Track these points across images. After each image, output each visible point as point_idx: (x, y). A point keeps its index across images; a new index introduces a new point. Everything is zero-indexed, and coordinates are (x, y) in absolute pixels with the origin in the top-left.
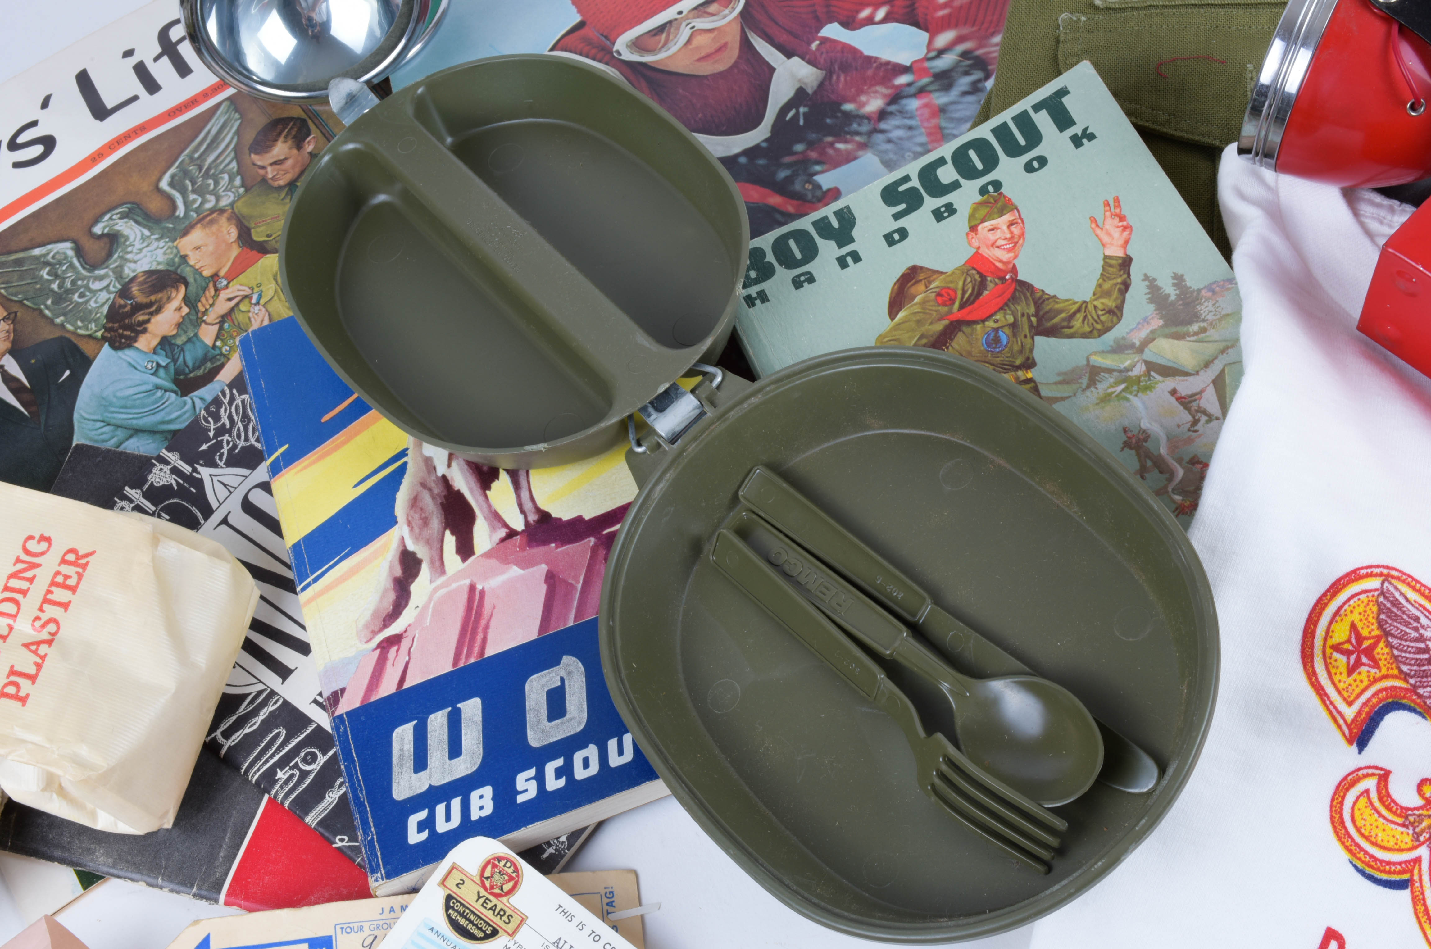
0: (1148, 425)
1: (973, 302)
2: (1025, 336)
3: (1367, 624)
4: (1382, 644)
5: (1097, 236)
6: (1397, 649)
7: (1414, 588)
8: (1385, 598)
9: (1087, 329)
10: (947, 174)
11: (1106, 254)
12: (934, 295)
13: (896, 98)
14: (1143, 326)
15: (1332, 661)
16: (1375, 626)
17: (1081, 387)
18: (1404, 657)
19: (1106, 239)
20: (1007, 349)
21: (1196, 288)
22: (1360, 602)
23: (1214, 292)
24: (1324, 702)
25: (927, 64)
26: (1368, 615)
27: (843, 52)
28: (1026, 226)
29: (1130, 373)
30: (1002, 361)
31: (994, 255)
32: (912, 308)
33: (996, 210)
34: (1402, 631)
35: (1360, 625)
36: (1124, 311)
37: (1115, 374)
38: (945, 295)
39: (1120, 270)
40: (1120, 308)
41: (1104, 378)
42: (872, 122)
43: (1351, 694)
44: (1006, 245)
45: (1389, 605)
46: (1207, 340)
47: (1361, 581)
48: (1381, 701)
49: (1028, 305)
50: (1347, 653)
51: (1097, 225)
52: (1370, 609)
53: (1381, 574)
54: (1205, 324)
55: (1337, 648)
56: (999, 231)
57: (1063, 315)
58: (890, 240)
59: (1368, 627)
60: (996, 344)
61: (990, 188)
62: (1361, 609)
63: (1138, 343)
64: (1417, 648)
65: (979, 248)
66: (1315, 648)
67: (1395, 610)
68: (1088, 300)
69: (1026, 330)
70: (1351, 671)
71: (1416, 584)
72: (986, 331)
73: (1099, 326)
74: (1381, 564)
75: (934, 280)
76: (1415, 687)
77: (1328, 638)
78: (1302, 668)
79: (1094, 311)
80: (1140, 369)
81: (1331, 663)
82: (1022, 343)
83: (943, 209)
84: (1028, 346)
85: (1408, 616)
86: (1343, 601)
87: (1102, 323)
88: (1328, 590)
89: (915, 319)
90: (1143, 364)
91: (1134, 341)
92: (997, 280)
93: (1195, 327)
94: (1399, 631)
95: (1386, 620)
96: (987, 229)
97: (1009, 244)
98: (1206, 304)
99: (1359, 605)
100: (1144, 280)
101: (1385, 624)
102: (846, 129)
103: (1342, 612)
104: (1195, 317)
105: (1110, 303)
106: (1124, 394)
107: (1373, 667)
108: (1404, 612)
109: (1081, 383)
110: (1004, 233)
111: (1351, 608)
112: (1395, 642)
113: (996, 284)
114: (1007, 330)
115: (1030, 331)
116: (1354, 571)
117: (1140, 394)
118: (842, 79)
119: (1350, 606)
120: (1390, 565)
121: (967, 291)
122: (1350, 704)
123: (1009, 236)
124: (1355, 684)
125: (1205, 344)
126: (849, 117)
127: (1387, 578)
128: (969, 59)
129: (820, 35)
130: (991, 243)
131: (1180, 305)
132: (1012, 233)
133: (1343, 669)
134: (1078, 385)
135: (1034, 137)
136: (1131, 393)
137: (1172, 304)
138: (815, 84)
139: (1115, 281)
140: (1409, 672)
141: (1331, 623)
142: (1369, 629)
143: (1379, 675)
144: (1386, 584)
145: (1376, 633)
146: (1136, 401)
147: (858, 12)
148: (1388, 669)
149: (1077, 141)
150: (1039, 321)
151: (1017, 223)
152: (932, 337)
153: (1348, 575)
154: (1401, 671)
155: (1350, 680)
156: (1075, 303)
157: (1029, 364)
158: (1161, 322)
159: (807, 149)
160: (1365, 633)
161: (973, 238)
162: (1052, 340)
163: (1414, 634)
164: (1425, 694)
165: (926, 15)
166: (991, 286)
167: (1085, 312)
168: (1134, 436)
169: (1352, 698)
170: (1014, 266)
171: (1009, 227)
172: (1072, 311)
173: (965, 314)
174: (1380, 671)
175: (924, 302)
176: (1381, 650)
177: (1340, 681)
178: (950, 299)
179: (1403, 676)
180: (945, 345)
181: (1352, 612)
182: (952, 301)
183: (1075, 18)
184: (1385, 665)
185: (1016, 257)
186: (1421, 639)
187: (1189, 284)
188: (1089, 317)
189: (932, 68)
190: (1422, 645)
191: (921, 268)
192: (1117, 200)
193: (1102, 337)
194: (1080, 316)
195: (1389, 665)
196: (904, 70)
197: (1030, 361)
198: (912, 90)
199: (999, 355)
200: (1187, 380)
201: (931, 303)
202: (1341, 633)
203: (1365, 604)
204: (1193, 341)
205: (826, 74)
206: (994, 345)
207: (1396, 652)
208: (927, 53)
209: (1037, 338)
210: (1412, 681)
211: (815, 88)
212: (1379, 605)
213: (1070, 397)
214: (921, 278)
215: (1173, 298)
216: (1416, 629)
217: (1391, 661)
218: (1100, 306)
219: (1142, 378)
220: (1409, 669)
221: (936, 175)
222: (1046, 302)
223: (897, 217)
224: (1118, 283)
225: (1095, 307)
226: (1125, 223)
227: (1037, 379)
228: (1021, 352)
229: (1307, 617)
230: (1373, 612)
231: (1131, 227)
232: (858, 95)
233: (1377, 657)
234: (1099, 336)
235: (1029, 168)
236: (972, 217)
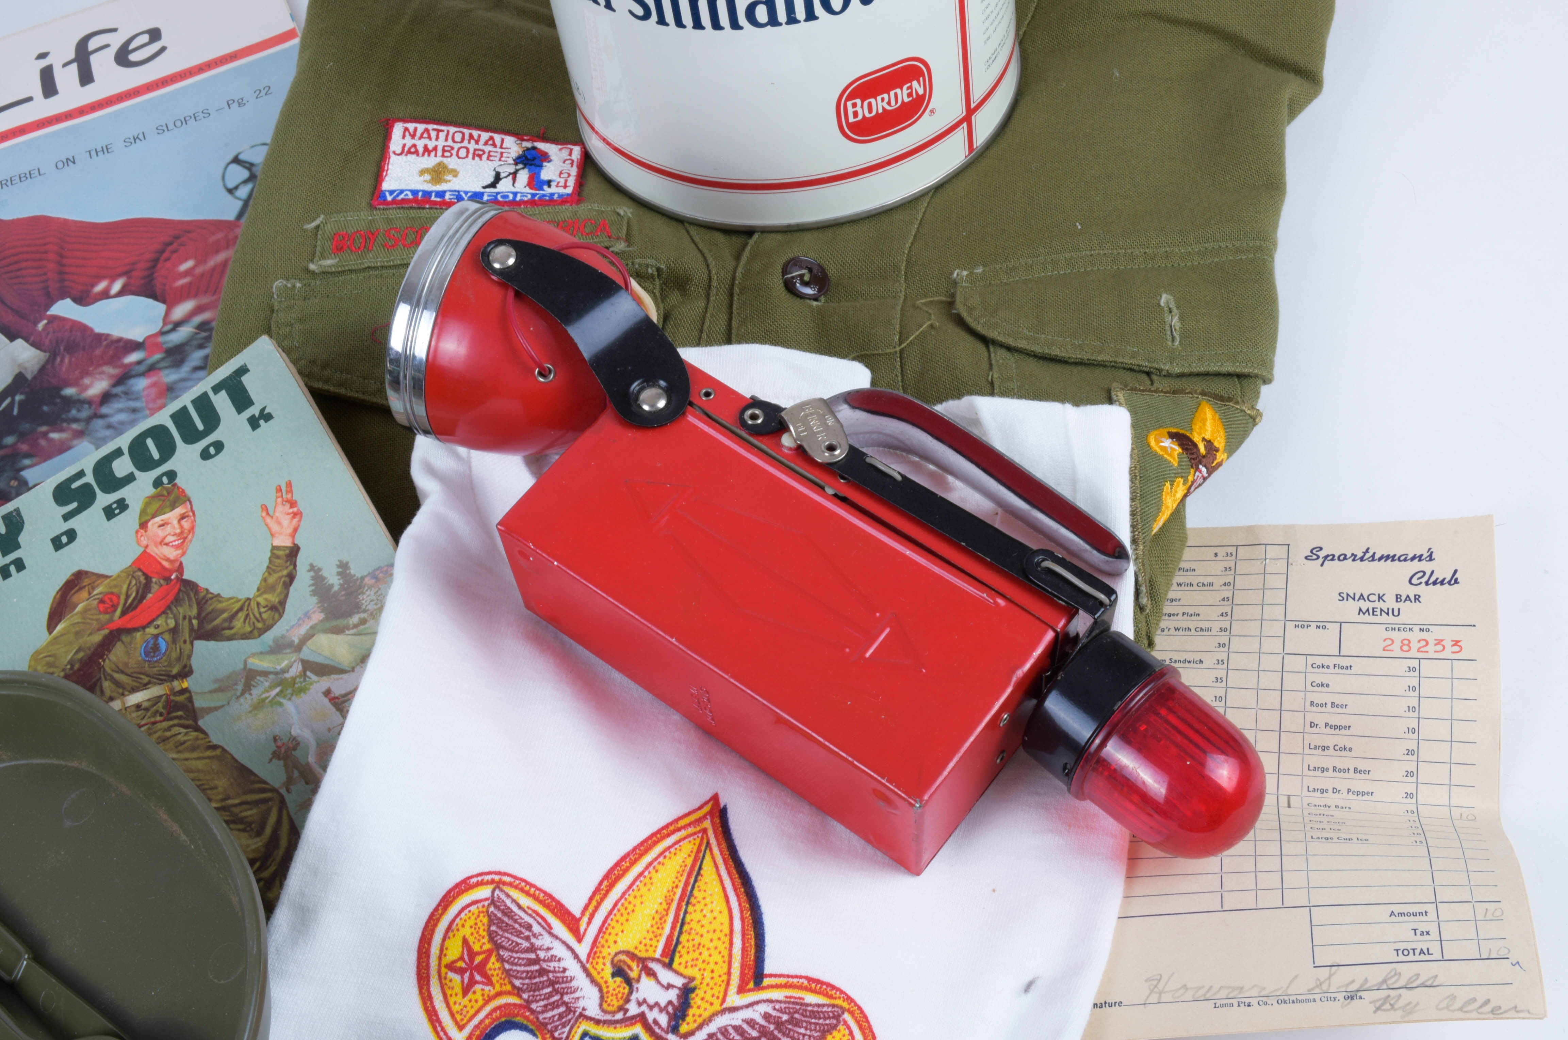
0: (299, 731)
1: (135, 608)
2: (185, 642)
3: (478, 937)
4: (493, 959)
5: (267, 525)
6: (508, 962)
7: (528, 894)
8: (496, 907)
9: (248, 629)
10: (122, 467)
11: (274, 544)
12: (97, 601)
13: (122, 379)
14: (304, 621)
15: (447, 982)
16: (486, 940)
17: (235, 695)
18: (515, 970)
19: (275, 528)
20: (164, 658)
21: (359, 576)
22: (471, 914)
23: (377, 579)
24: (435, 1029)
25: (162, 339)
26: (479, 928)
27: (71, 331)
28: (197, 519)
29: (286, 675)
30: (159, 671)
31: (161, 553)
32: (72, 619)
33: (168, 503)
34: (513, 941)
35: (471, 940)
36: (286, 606)
37: (271, 676)
38: (108, 601)
39: (287, 562)
40: (283, 603)
41: (259, 683)
42: (93, 407)
43: (465, 1016)
44: (175, 541)
45: (499, 915)
46: (365, 632)
47: (471, 891)
48: (494, 1020)
49: (190, 606)
50: (461, 971)
51: (268, 514)
52: (481, 921)
53: (492, 882)
54: (363, 615)
55: (451, 967)
56: (169, 526)
57: (225, 615)
58: (57, 544)
59: (479, 941)
60: (154, 652)
61: (165, 480)
62: (472, 922)
63: (296, 641)
64: (528, 959)
65: (147, 546)
66: (431, 968)
67: (506, 919)
68: (251, 596)
69: (186, 635)
70: (466, 991)
71: (530, 888)
72: (146, 639)
73: (259, 625)
74: (493, 870)
75: (98, 586)
76: (528, 1001)
77: (443, 956)
78: (418, 992)
79: (256, 609)
80: (296, 669)
81: (446, 984)
82: (180, 649)
83: (114, 506)
84: (186, 653)
85: (520, 925)
86: (454, 915)
87: (264, 621)
88: (439, 905)
89: (73, 630)
90: (300, 664)
91: (293, 638)
92: (162, 581)
93: (355, 619)
94: (510, 942)
95: (496, 932)
96: (157, 525)
97: (178, 540)
98: (368, 593)
99: (470, 918)
100: (309, 571)
101: (496, 936)
102: (64, 416)
103: (454, 926)
104: (357, 608)
105: (273, 598)
106: (278, 698)
107: (487, 985)
108: (516, 921)
109: (237, 690)
110: (174, 528)
111: (463, 921)
112: (506, 954)
113: (161, 585)
114: (167, 636)
115: (190, 636)
116: (464, 881)
117: (294, 698)
118: (67, 361)
119: (461, 919)
120: (502, 871)
121: (131, 594)
122: (461, 1028)
123: (178, 531)
124: (469, 1005)
125: (363, 637)
126: (69, 402)
127: (498, 885)
128: (205, 331)
129: (49, 313)
130: (159, 540)
131: (342, 596)
132: (182, 527)
133: (458, 989)
134: (233, 692)
135: (212, 420)
136: (285, 697)
137: (336, 594)
138: (36, 368)
139: (280, 574)
140: (521, 986)
141: (444, 940)
142: (480, 944)
143: (493, 992)
144: (497, 892)
145: (488, 946)
146: (289, 706)
147: (93, 285)
148: (501, 984)
149: (254, 423)
150: (201, 624)
151: (188, 516)
152: (89, 649)
153: (457, 885)
154: (514, 986)
155: (465, 1001)
156: (239, 600)
157: (186, 672)
158: (321, 616)
159: (18, 441)
160: (476, 948)
161: (142, 536)
162: (212, 644)
163: (525, 944)
164: (539, 1009)
165: (165, 285)
166: (155, 588)
167: (247, 610)
168: (284, 744)
169: (465, 1021)
170: (181, 564)
171: (179, 521)
172: (235, 610)
173: (126, 622)
174: (494, 988)
175: (85, 611)
176: (493, 964)
177: (455, 1003)
178: (112, 606)
179: (516, 992)
180: (102, 657)
181: (463, 926)
182: (114, 607)
183: (289, 285)
184: (498, 981)
185: (183, 554)
186: (533, 949)
187: (353, 572)
188: (251, 616)
189: (165, 343)
190: (533, 956)
191: (86, 573)
192: (289, 485)
193: (262, 637)
194: (242, 615)
195: (502, 981)
196: (134, 346)
197: (187, 669)
198: (142, 368)
199: (156, 664)
200: (342, 678)
201: (93, 612)
202: (454, 951)
203: (475, 916)
204: (352, 635)
205: (50, 357)
206: (152, 654)
207: (507, 966)
208: (163, 327)
209: (198, 643)
210: (525, 996)
211: (35, 373)
212: (489, 916)
213: (223, 706)
214: (85, 584)
215: (336, 588)
216: (527, 938)
217: (503, 976)
218: (263, 603)
219: (298, 679)
220: (521, 984)
221: (111, 468)
222: (210, 602)
223: (67, 517)
224: (283, 576)
225: (258, 604)
226: (295, 509)
227: (192, 689)
228: (179, 659)
229: (420, 935)
230: (483, 925)
231: (301, 513)
232: (82, 377)
233: (490, 973)
234: (259, 636)
235: (205, 455)
236: (143, 512)
